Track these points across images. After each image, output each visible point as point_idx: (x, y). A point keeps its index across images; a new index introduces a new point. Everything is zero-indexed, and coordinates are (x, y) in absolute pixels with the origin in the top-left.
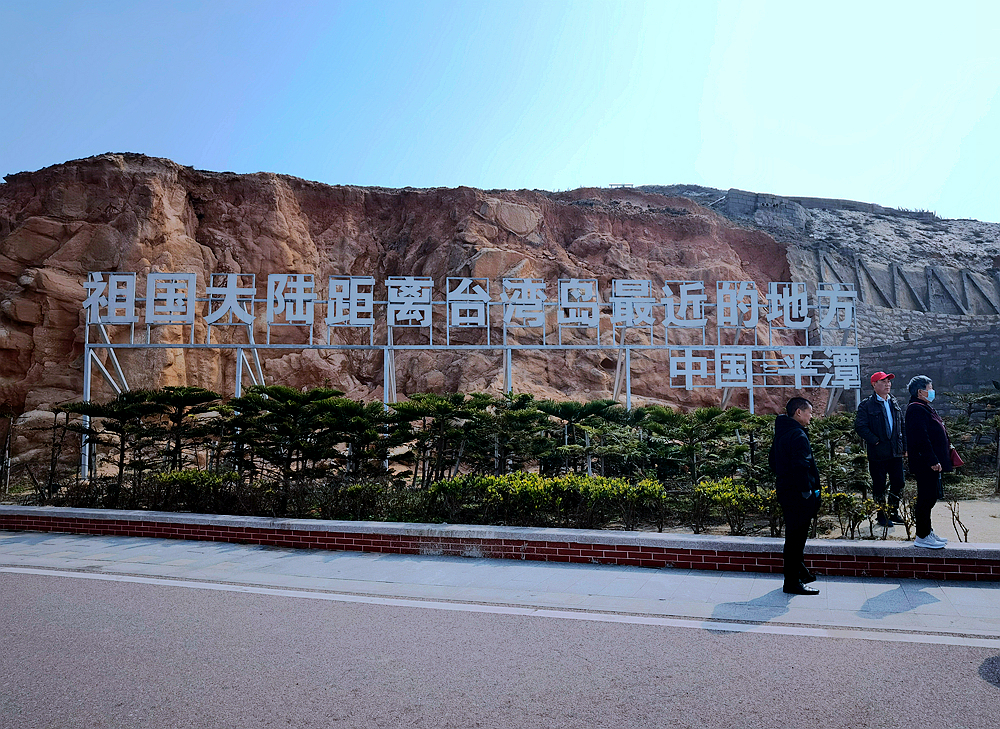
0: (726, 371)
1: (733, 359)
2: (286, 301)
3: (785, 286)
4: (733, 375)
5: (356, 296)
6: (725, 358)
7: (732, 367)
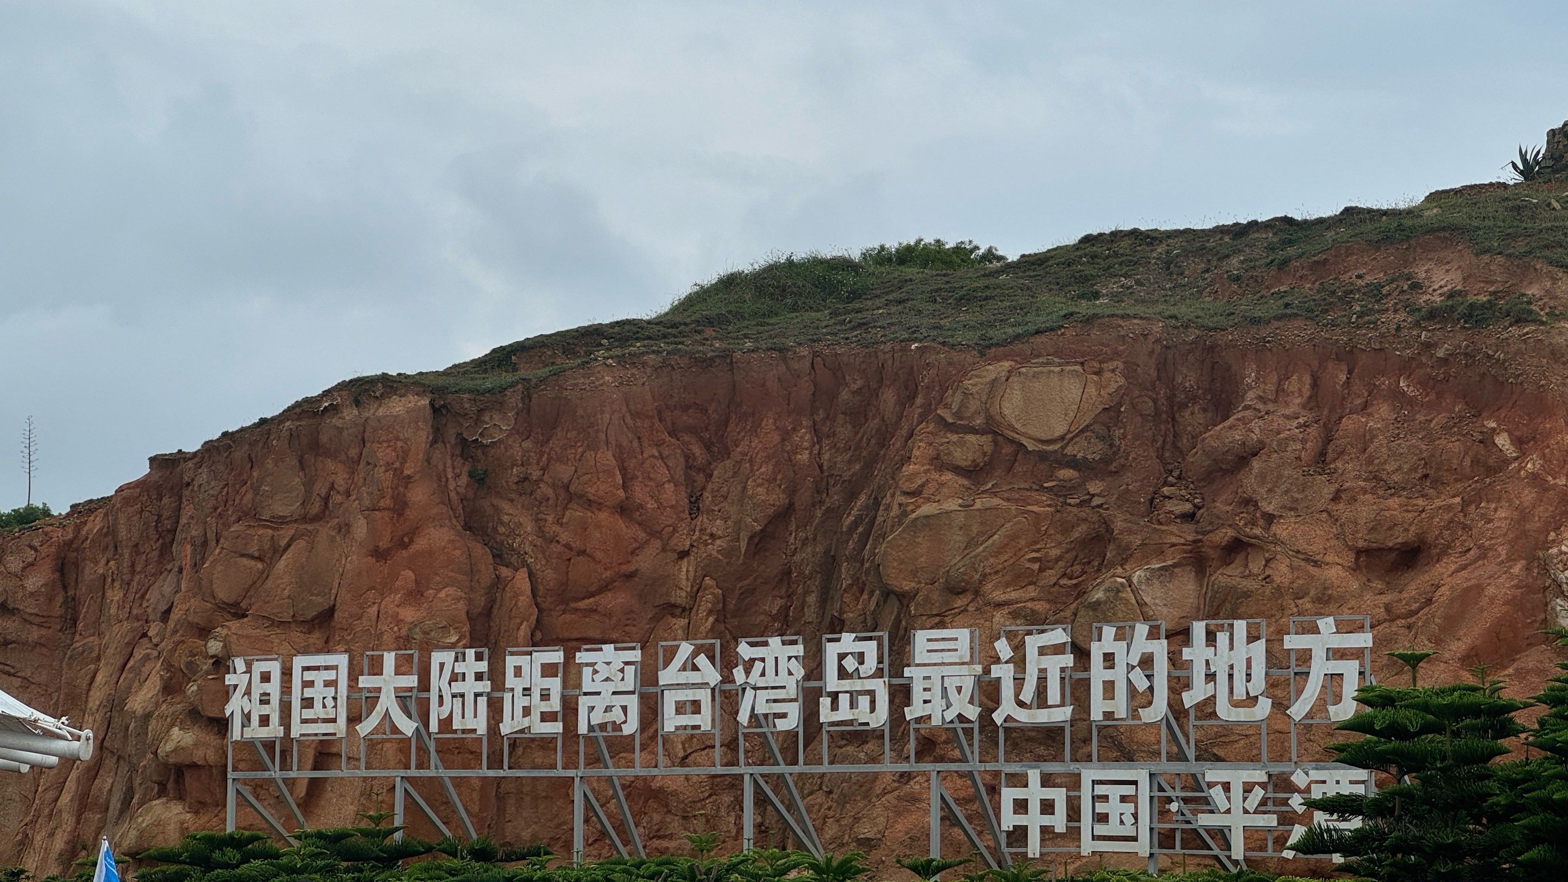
0: (1103, 818)
1: (1114, 792)
2: (454, 696)
3: (1221, 628)
4: (1112, 828)
5: (540, 683)
6: (1101, 790)
7: (1113, 808)
